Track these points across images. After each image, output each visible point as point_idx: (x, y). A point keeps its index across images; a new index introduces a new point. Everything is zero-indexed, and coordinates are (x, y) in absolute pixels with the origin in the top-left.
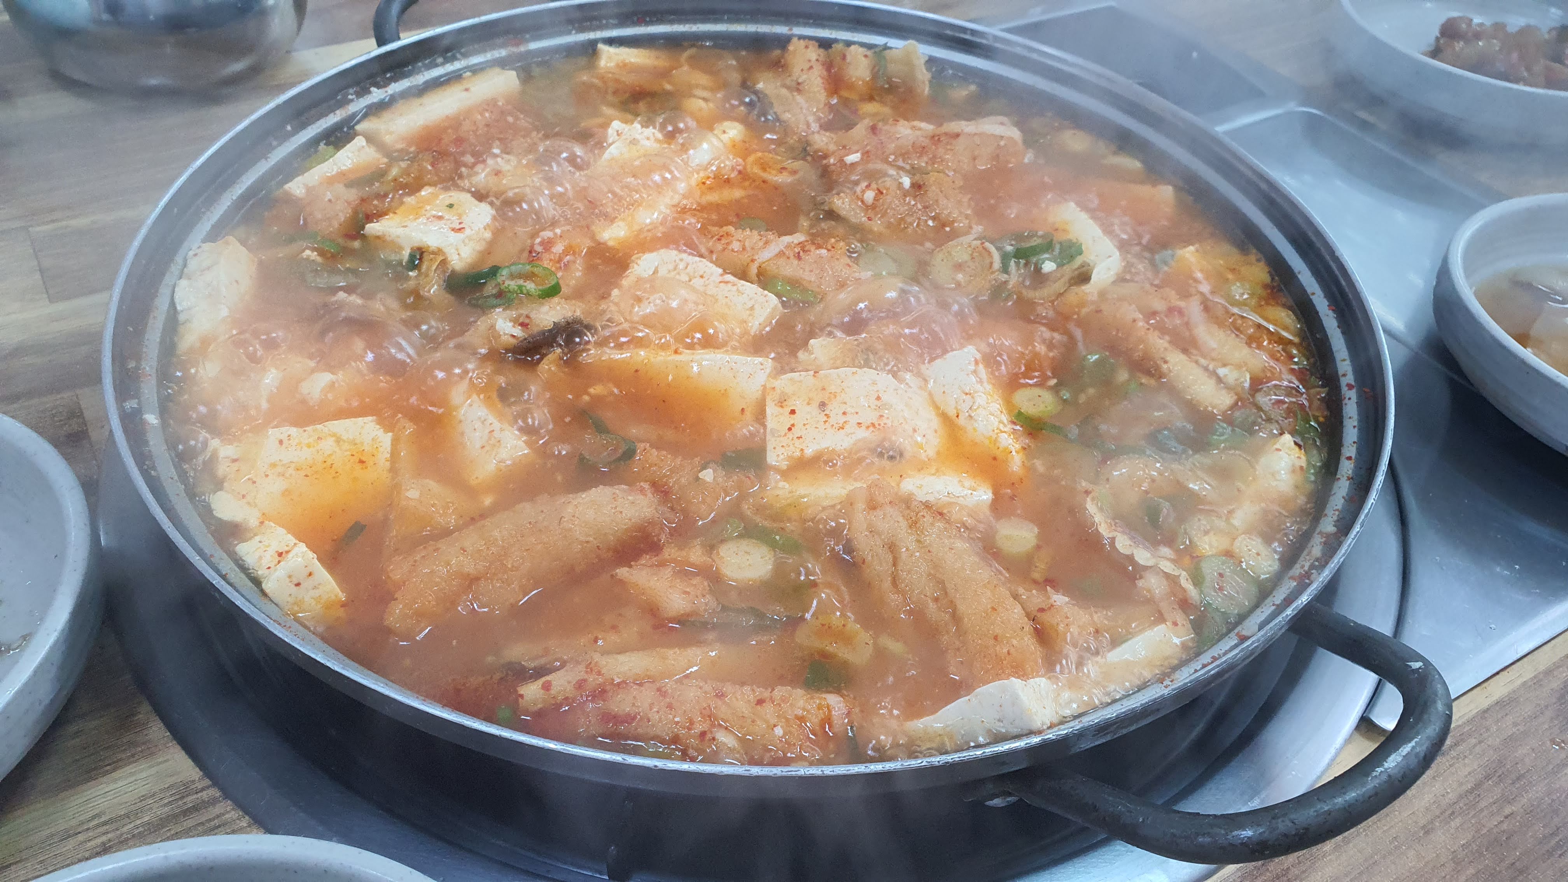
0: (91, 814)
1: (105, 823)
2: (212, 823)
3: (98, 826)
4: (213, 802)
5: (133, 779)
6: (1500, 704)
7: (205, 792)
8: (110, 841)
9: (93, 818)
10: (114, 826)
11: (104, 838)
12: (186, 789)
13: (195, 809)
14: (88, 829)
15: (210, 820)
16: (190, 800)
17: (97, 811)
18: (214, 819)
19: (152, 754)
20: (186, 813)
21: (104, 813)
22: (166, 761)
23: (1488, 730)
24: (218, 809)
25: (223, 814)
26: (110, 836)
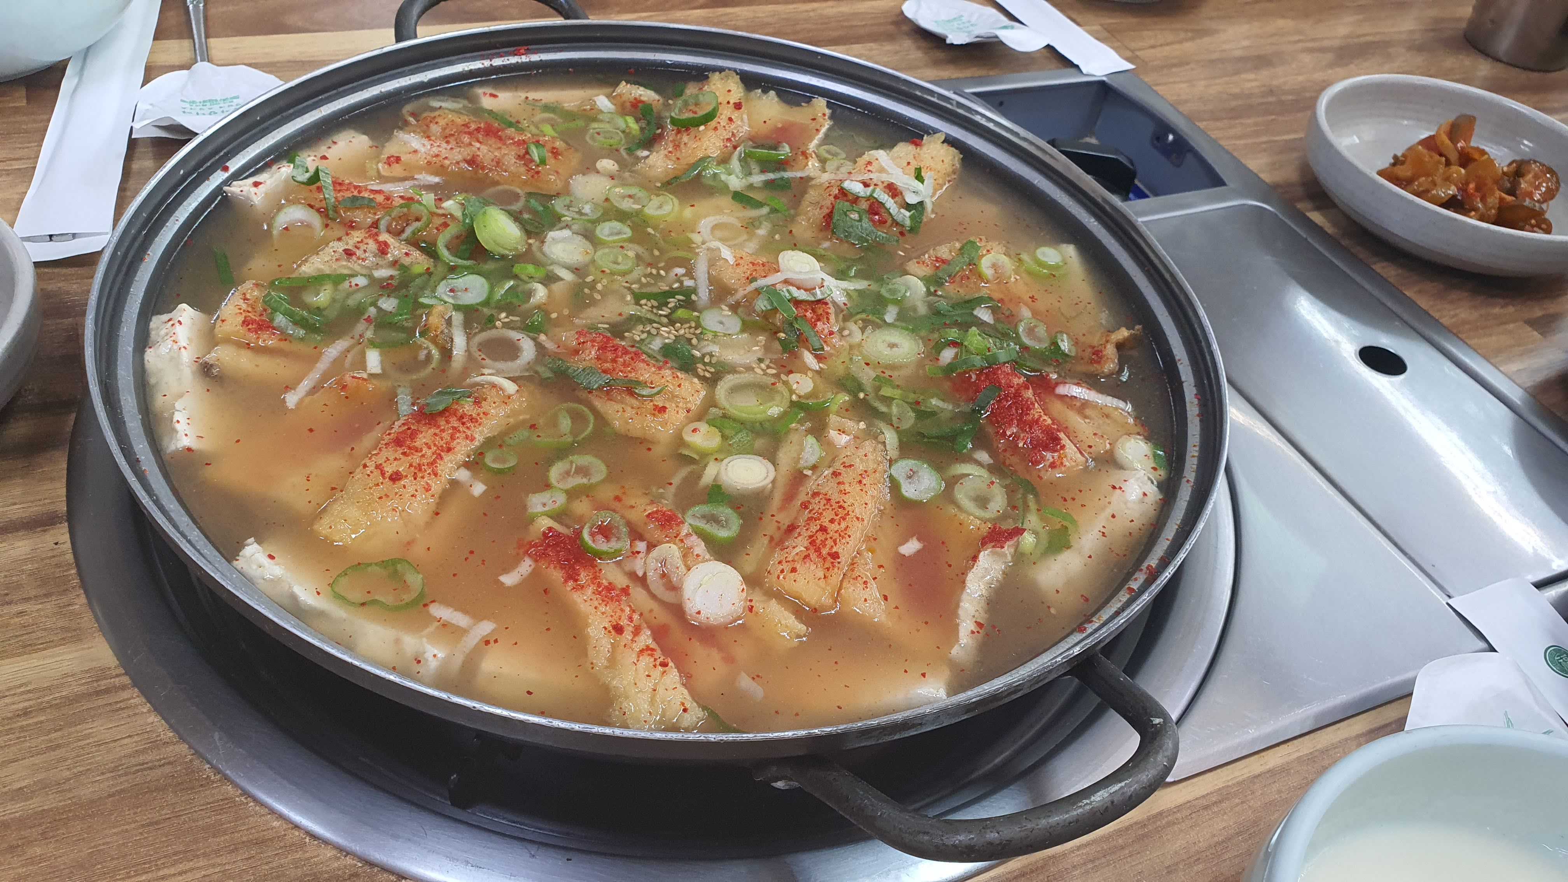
0: (19, 682)
1: (29, 692)
2: (118, 706)
3: (23, 693)
4: (123, 688)
5: (60, 658)
6: (1271, 772)
7: (117, 679)
8: (31, 707)
9: (21, 686)
10: (37, 695)
11: (27, 704)
12: (102, 674)
13: (107, 691)
14: (14, 694)
15: (117, 702)
16: (103, 684)
17: (24, 681)
18: (120, 702)
19: (80, 640)
20: (98, 693)
21: (30, 683)
22: (89, 648)
23: (1253, 793)
24: (125, 695)
25: (129, 699)
26: (31, 703)
